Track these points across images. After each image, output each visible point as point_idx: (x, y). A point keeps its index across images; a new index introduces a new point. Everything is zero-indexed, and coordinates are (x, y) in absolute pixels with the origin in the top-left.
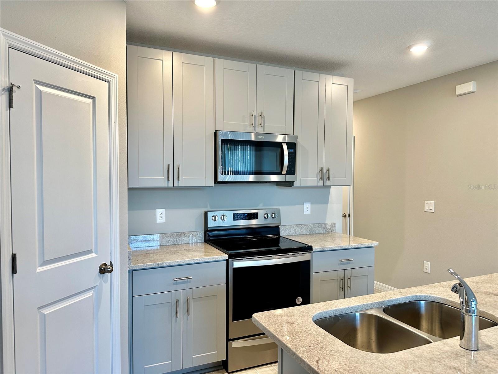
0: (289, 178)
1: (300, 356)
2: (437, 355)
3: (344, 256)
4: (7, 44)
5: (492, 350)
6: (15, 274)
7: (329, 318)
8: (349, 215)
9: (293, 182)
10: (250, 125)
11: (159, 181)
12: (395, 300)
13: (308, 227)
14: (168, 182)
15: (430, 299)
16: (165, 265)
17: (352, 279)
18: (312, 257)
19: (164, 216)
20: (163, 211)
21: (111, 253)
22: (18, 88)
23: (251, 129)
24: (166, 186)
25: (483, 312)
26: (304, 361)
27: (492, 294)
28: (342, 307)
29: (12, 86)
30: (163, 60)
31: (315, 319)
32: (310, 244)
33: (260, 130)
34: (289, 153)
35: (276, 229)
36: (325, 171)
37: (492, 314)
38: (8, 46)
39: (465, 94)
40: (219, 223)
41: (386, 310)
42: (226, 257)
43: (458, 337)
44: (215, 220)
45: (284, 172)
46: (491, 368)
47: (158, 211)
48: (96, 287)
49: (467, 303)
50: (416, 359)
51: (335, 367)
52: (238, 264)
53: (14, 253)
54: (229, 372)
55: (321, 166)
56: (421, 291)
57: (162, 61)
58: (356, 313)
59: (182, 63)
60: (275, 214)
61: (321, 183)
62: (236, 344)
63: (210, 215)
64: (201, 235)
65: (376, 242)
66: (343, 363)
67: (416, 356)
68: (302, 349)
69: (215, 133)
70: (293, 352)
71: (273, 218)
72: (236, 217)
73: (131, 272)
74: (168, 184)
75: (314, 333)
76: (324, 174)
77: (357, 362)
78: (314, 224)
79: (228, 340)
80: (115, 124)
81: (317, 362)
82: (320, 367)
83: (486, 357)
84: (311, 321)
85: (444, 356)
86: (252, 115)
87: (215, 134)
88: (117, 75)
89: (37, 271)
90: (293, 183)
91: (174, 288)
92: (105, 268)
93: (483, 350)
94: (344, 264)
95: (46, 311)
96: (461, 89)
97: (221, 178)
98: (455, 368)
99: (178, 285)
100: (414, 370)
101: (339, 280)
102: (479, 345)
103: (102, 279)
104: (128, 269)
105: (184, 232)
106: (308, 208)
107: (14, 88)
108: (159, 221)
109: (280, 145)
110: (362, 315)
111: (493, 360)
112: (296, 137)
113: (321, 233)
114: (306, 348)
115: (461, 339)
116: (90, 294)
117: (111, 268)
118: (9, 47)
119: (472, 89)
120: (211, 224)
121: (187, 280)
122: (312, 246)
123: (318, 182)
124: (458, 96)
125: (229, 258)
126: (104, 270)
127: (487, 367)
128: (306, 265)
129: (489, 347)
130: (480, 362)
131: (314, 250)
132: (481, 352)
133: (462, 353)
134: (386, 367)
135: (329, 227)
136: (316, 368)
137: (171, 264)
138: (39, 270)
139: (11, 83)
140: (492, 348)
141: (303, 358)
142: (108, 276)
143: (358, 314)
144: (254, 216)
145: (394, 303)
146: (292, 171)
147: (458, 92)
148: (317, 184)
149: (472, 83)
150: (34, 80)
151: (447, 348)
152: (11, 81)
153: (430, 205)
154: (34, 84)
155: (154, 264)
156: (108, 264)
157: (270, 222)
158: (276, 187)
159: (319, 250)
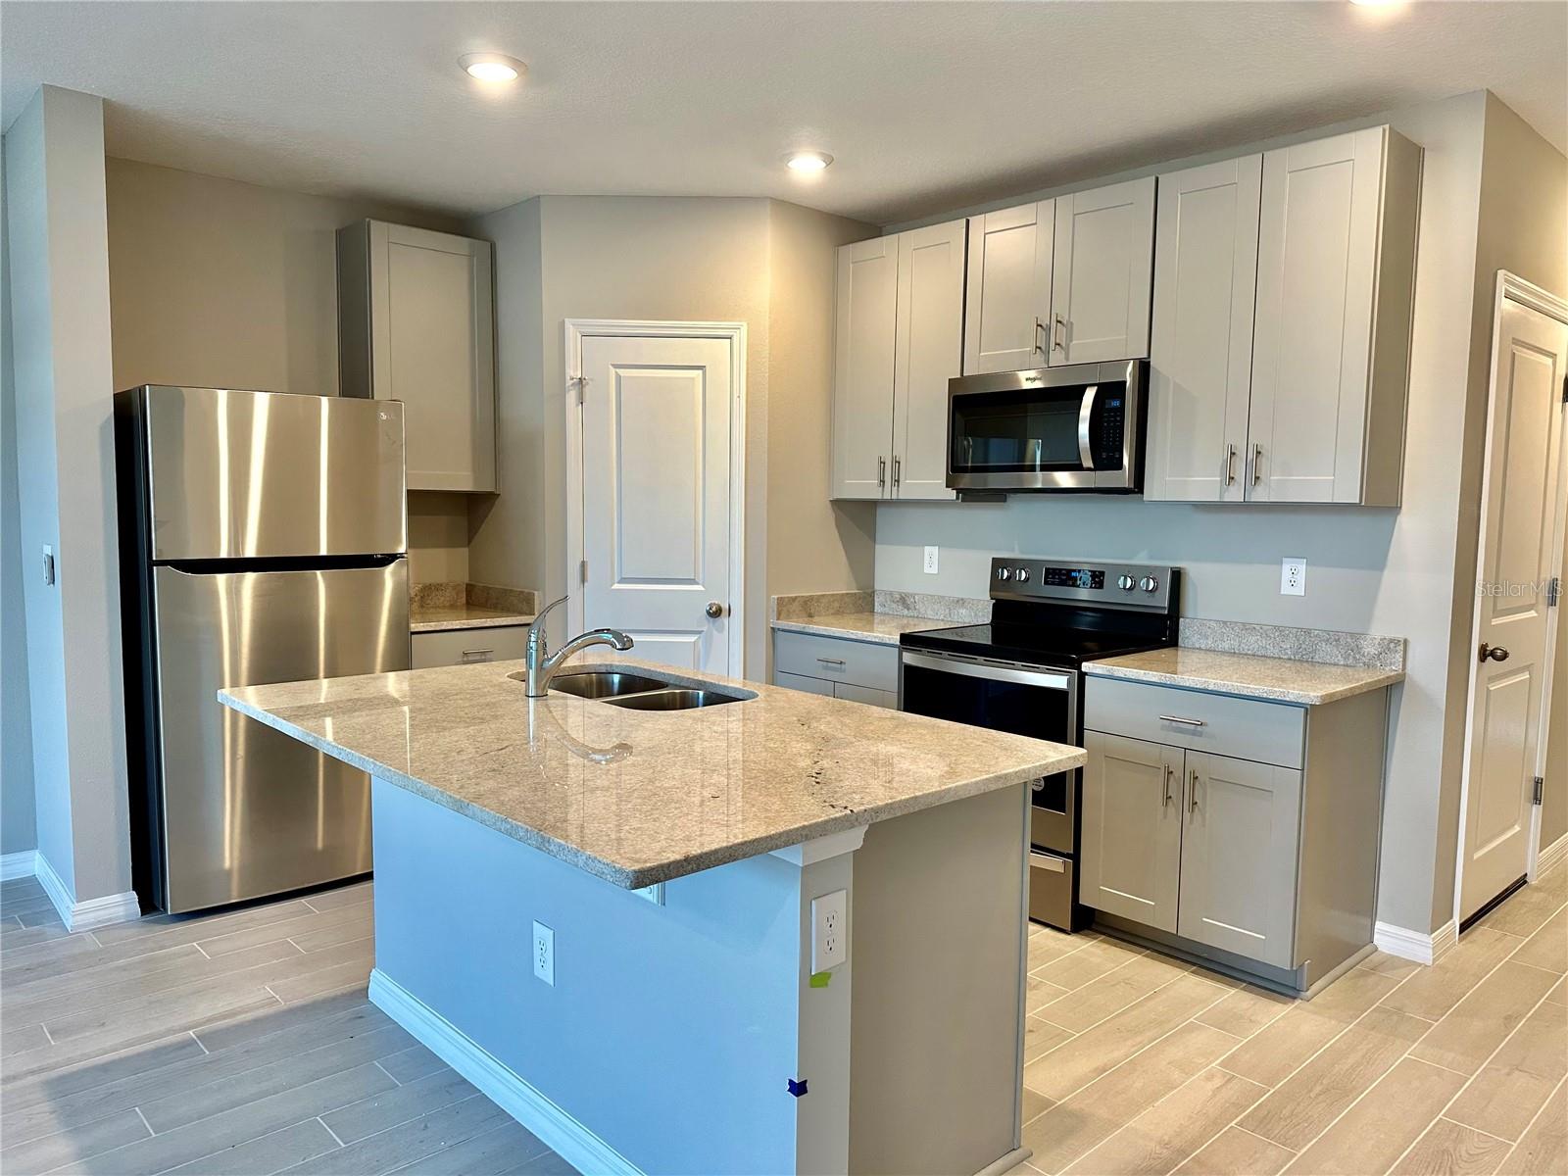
0: (1104, 479)
4: (578, 332)
6: (584, 583)
13: (1286, 636)
14: (882, 490)
17: (1208, 783)
19: (935, 560)
20: (935, 550)
21: (729, 592)
22: (591, 380)
23: (1037, 360)
30: (885, 257)
33: (1057, 358)
36: (1252, 455)
40: (1011, 587)
44: (1002, 580)
45: (1087, 463)
47: (927, 549)
48: (702, 632)
53: (584, 560)
57: (883, 259)
59: (914, 249)
61: (1233, 495)
72: (1051, 577)
74: (882, 494)
76: (1248, 465)
86: (1040, 326)
88: (744, 323)
89: (614, 588)
94: (1180, 730)
101: (1164, 770)
103: (711, 625)
106: (1294, 576)
108: (926, 569)
113: (1336, 665)
116: (693, 638)
118: (581, 337)
123: (1224, 489)
126: (715, 613)
131: (1084, 669)
135: (1370, 651)
138: (616, 586)
142: (723, 624)
146: (1113, 458)
148: (1222, 495)
150: (612, 365)
154: (612, 369)
155: (800, 626)
157: (1137, 601)
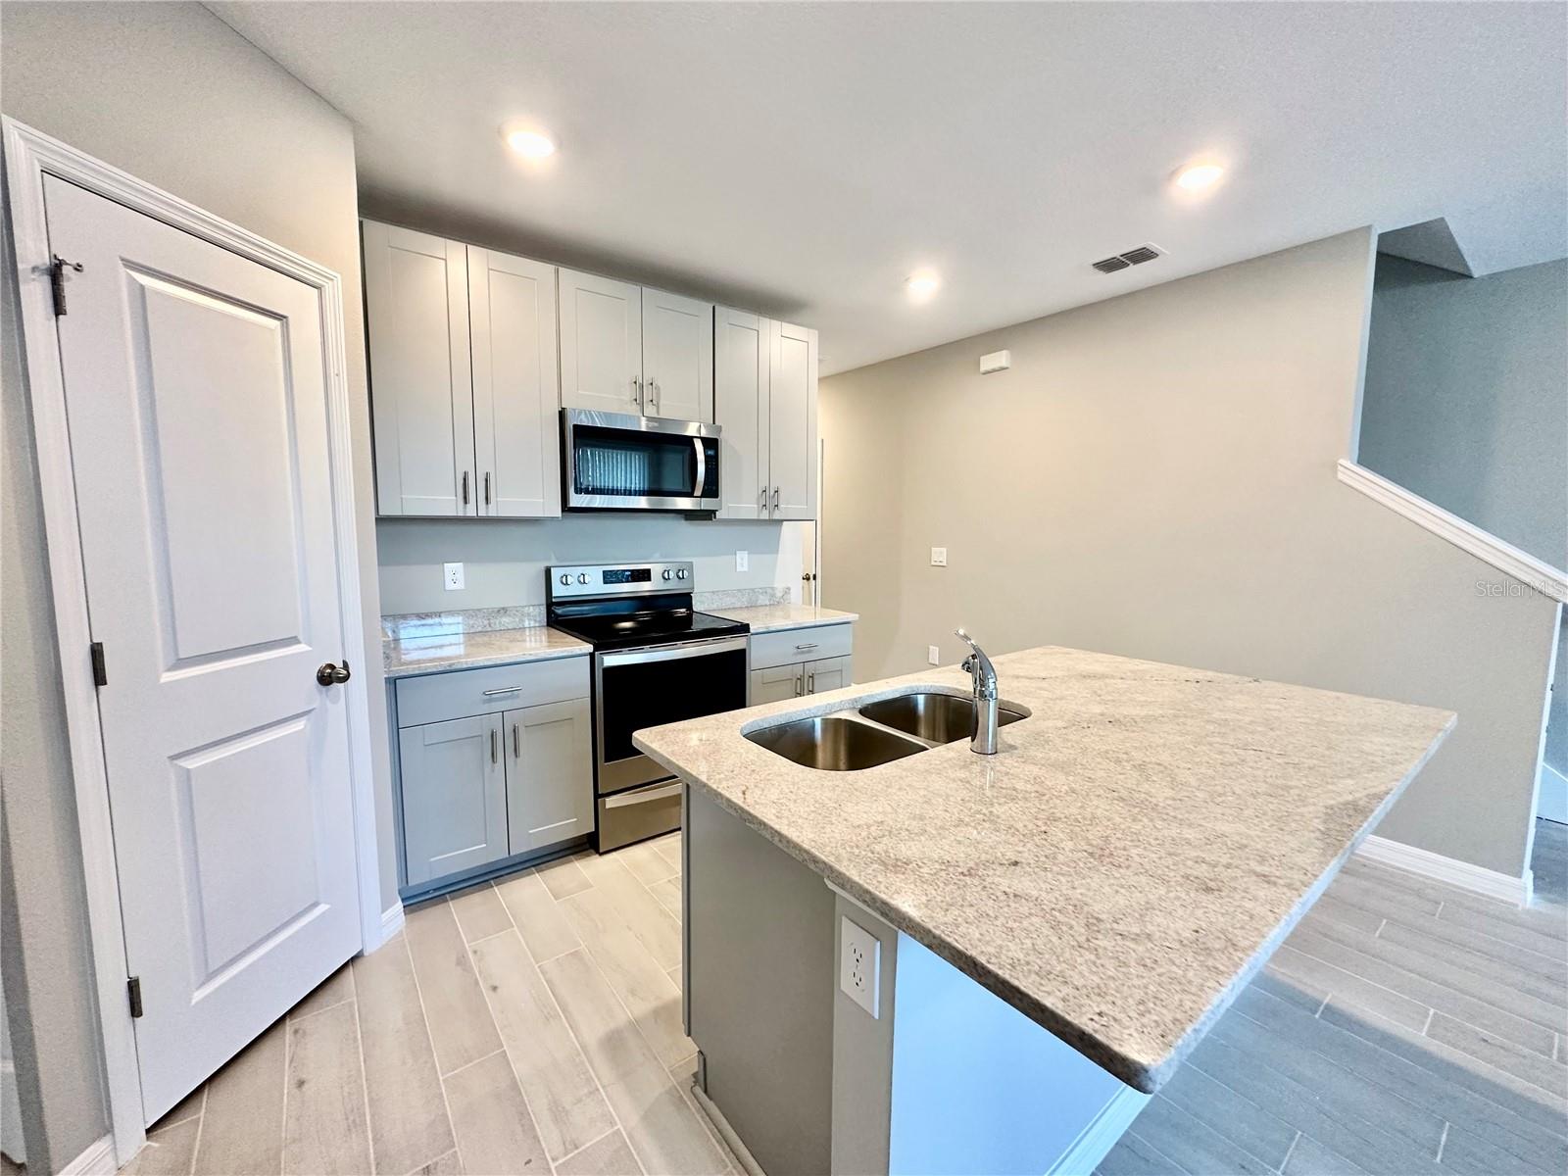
0: (707, 504)
1: (714, 787)
2: (936, 765)
3: (802, 638)
4: (36, 162)
5: (1016, 751)
6: (101, 688)
7: (770, 729)
8: (815, 577)
9: (714, 512)
10: (631, 401)
11: (448, 505)
12: (879, 695)
13: (743, 595)
14: (465, 508)
15: (932, 691)
16: (465, 666)
17: (815, 677)
18: (749, 643)
19: (460, 576)
20: (458, 566)
21: (343, 645)
22: (76, 269)
23: (634, 410)
24: (461, 514)
25: (1008, 702)
26: (720, 794)
27: (1022, 677)
28: (792, 709)
29: (57, 262)
30: (445, 260)
31: (745, 732)
32: (746, 622)
33: (650, 411)
34: (706, 456)
35: (685, 599)
36: (772, 493)
37: (1022, 703)
38: (38, 169)
39: (994, 371)
40: (574, 590)
41: (863, 712)
42: (589, 648)
43: (970, 738)
44: (567, 584)
45: (698, 492)
46: (1012, 775)
47: (449, 567)
48: (313, 712)
49: (982, 682)
50: (904, 773)
51: (773, 798)
52: (613, 660)
53: (95, 641)
54: (601, 851)
55: (764, 484)
56: (919, 680)
57: (443, 262)
58: (816, 719)
59: (489, 269)
60: (683, 572)
61: (765, 515)
62: (611, 802)
63: (556, 574)
64: (541, 612)
65: (854, 615)
66: (787, 791)
67: (905, 770)
68: (718, 777)
69: (560, 412)
70: (702, 782)
71: (679, 578)
72: (609, 577)
73: (393, 683)
74: (465, 511)
75: (742, 751)
76: (770, 498)
77: (810, 787)
78: (753, 590)
79: (597, 796)
80: (339, 380)
81: (744, 793)
82: (748, 801)
83: (1007, 761)
84: (738, 733)
85: (945, 765)
86: (635, 383)
87: (562, 414)
88: (338, 276)
89: (162, 681)
90: (715, 514)
91: (486, 709)
92: (330, 673)
93: (1003, 752)
94: (803, 653)
95: (192, 763)
96: (989, 362)
97: (577, 500)
98: (961, 781)
99: (493, 704)
100: (900, 789)
101: (795, 680)
102: (999, 746)
103: (324, 696)
104: (386, 676)
105: (503, 609)
106: (743, 560)
107: (66, 269)
108: (450, 586)
109: (689, 440)
110: (826, 722)
111: (1016, 764)
112: (720, 429)
113: (766, 605)
114: (727, 773)
115: (973, 740)
116: (299, 725)
117: (345, 672)
118: (42, 171)
119: (1004, 364)
120: (558, 591)
121: (512, 693)
122: (748, 625)
123: (760, 512)
124: (984, 374)
125: (595, 650)
126: (329, 678)
127: (1007, 774)
128: (740, 656)
129: (1013, 747)
130: (998, 768)
131: (752, 631)
132: (1000, 756)
133: (973, 759)
134: (856, 790)
135: (779, 594)
136: (740, 803)
137: (476, 665)
138: (168, 677)
139: (55, 256)
140: (1016, 748)
141: (719, 790)
142: (338, 690)
143: (818, 722)
144: (643, 575)
145: (876, 700)
146: (712, 489)
147: (984, 368)
148: (758, 516)
149: (1004, 352)
150: (122, 259)
151: (952, 754)
152: (53, 252)
153: (939, 555)
154: (124, 269)
155: (441, 665)
156: (339, 665)
157: (674, 586)
158: (683, 522)
159: (761, 631)
